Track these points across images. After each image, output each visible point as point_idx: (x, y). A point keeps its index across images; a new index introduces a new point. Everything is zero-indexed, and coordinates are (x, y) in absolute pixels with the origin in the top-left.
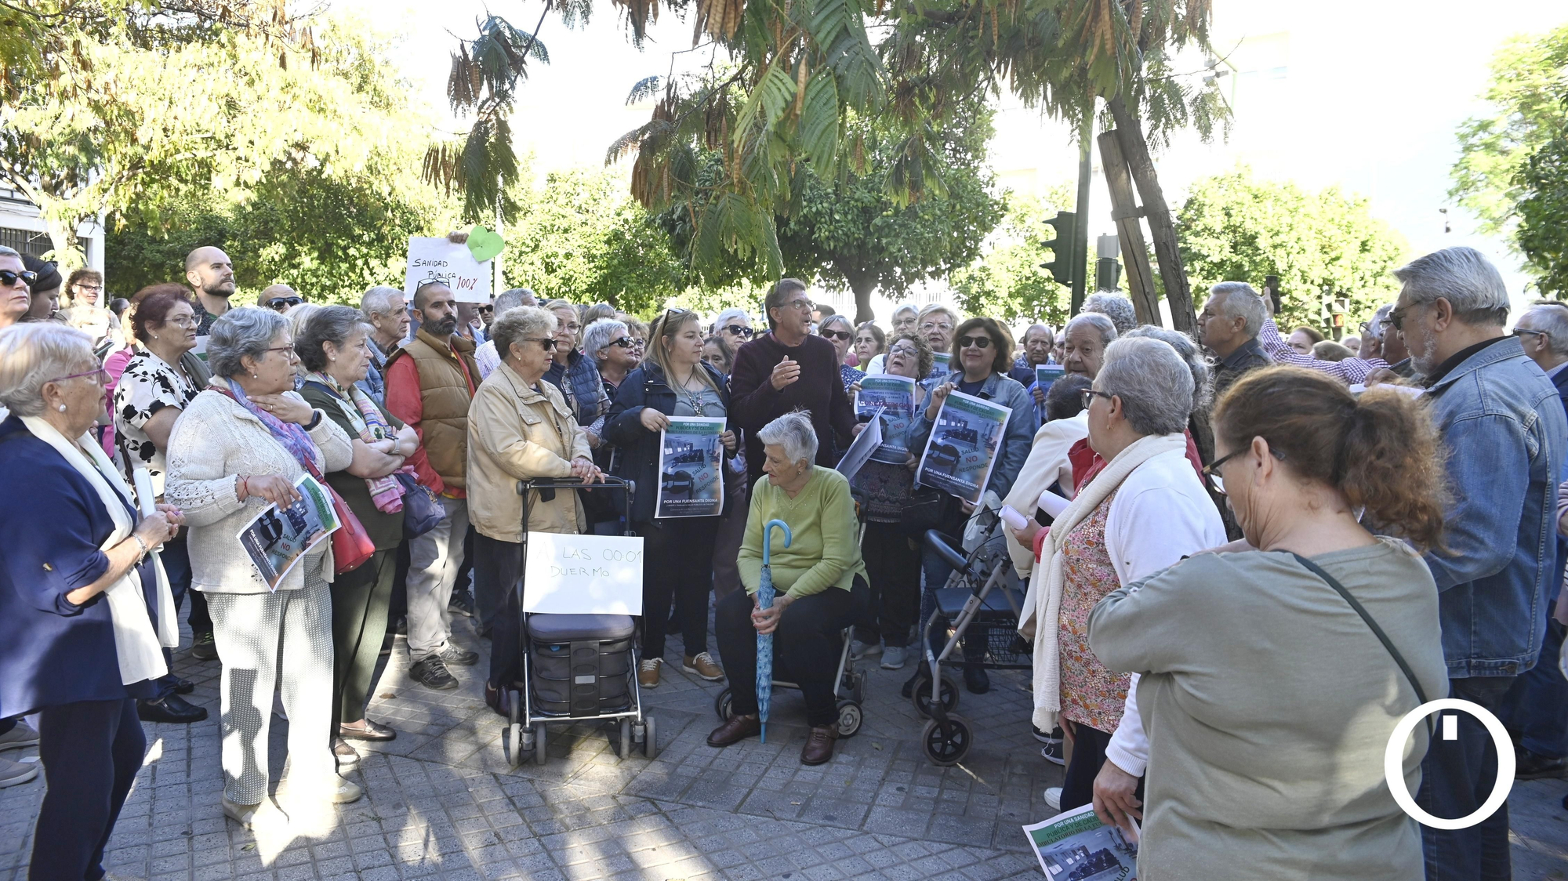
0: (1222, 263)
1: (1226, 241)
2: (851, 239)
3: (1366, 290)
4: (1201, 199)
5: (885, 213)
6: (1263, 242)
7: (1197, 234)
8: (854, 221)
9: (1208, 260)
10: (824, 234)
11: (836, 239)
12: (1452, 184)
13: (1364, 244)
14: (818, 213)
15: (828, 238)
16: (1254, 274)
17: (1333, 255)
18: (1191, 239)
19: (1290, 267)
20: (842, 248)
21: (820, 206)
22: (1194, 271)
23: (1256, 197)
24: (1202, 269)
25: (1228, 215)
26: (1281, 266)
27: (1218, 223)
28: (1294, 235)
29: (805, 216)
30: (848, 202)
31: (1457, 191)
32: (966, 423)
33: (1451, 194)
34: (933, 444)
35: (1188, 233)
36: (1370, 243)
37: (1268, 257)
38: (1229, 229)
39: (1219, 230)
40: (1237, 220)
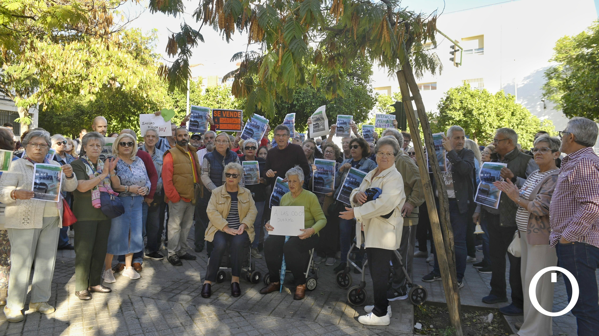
0: (460, 121)
1: (461, 113)
4: (451, 97)
5: (331, 103)
6: (475, 113)
7: (450, 110)
9: (455, 119)
10: (309, 111)
12: (545, 91)
14: (306, 103)
16: (472, 125)
17: (501, 117)
18: (448, 112)
19: (485, 122)
21: (307, 100)
23: (472, 96)
26: (482, 121)
27: (458, 106)
28: (486, 110)
30: (318, 99)
31: (547, 94)
35: (447, 110)
36: (515, 113)
37: (477, 118)
38: (462, 108)
39: (458, 108)
40: (465, 105)
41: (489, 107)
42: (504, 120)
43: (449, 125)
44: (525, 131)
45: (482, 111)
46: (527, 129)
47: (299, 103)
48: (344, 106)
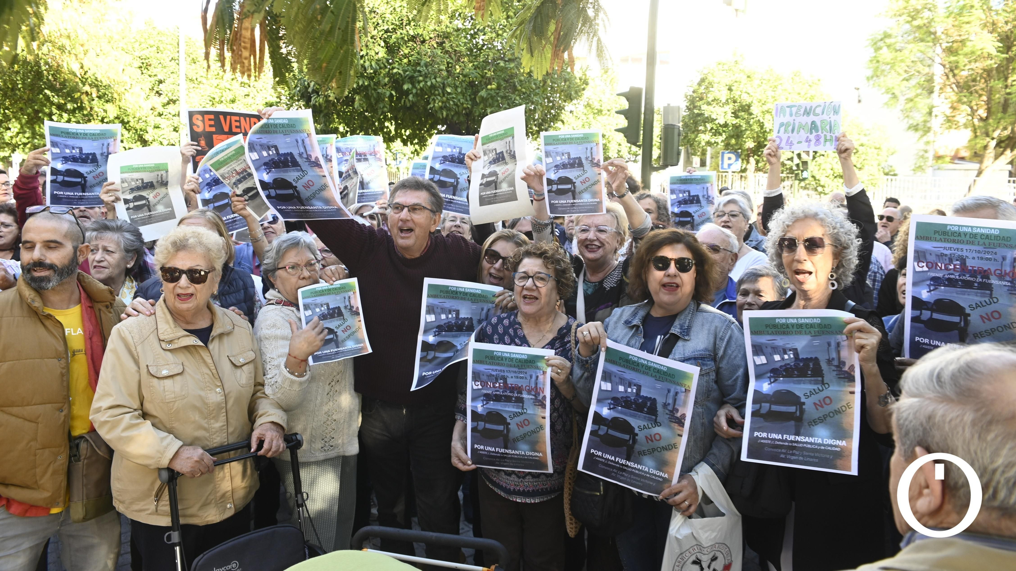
0: (726, 125)
1: (729, 109)
2: (461, 108)
4: (710, 78)
5: (489, 87)
6: (755, 109)
7: (709, 104)
8: (463, 94)
9: (716, 122)
10: (438, 104)
11: (449, 109)
14: (433, 87)
15: (441, 108)
16: (748, 132)
18: (704, 107)
20: (453, 116)
21: (434, 81)
22: (706, 131)
23: (748, 77)
24: (712, 129)
25: (730, 89)
26: (767, 126)
27: (724, 95)
29: (421, 89)
30: (458, 78)
32: (639, 388)
34: (597, 415)
35: (701, 102)
37: (759, 121)
38: (733, 100)
39: (724, 101)
40: (736, 94)
43: (704, 132)
47: (416, 88)
48: (520, 96)
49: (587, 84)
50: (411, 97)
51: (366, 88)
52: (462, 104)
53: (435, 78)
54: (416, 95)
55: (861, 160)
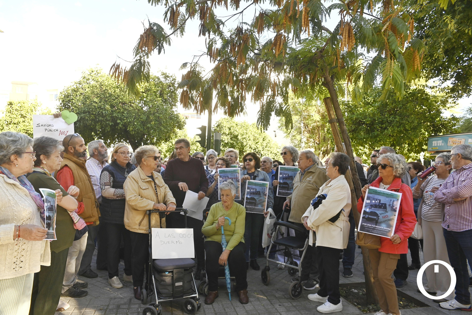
1: (229, 137)
2: (139, 130)
3: (264, 151)
5: (152, 123)
6: (239, 137)
8: (140, 125)
10: (131, 129)
11: (135, 131)
12: (279, 125)
13: (263, 138)
14: (130, 122)
15: (132, 130)
16: (237, 146)
17: (257, 141)
19: (247, 144)
21: (130, 120)
23: (236, 125)
25: (230, 129)
26: (245, 144)
27: (227, 132)
28: (247, 135)
29: (125, 123)
30: (138, 119)
31: (281, 127)
33: (279, 127)
36: (265, 139)
37: (241, 142)
38: (231, 134)
39: (227, 134)
40: (232, 131)
41: (249, 134)
42: (258, 143)
44: (270, 152)
45: (244, 136)
46: (271, 151)
47: (122, 122)
48: (163, 127)
49: (186, 124)
50: (120, 125)
51: (101, 121)
52: (140, 129)
53: (131, 119)
54: (122, 125)
55: (278, 158)
